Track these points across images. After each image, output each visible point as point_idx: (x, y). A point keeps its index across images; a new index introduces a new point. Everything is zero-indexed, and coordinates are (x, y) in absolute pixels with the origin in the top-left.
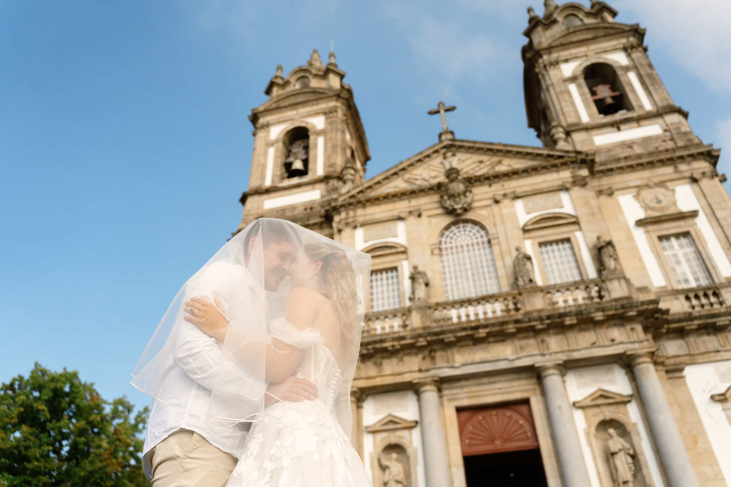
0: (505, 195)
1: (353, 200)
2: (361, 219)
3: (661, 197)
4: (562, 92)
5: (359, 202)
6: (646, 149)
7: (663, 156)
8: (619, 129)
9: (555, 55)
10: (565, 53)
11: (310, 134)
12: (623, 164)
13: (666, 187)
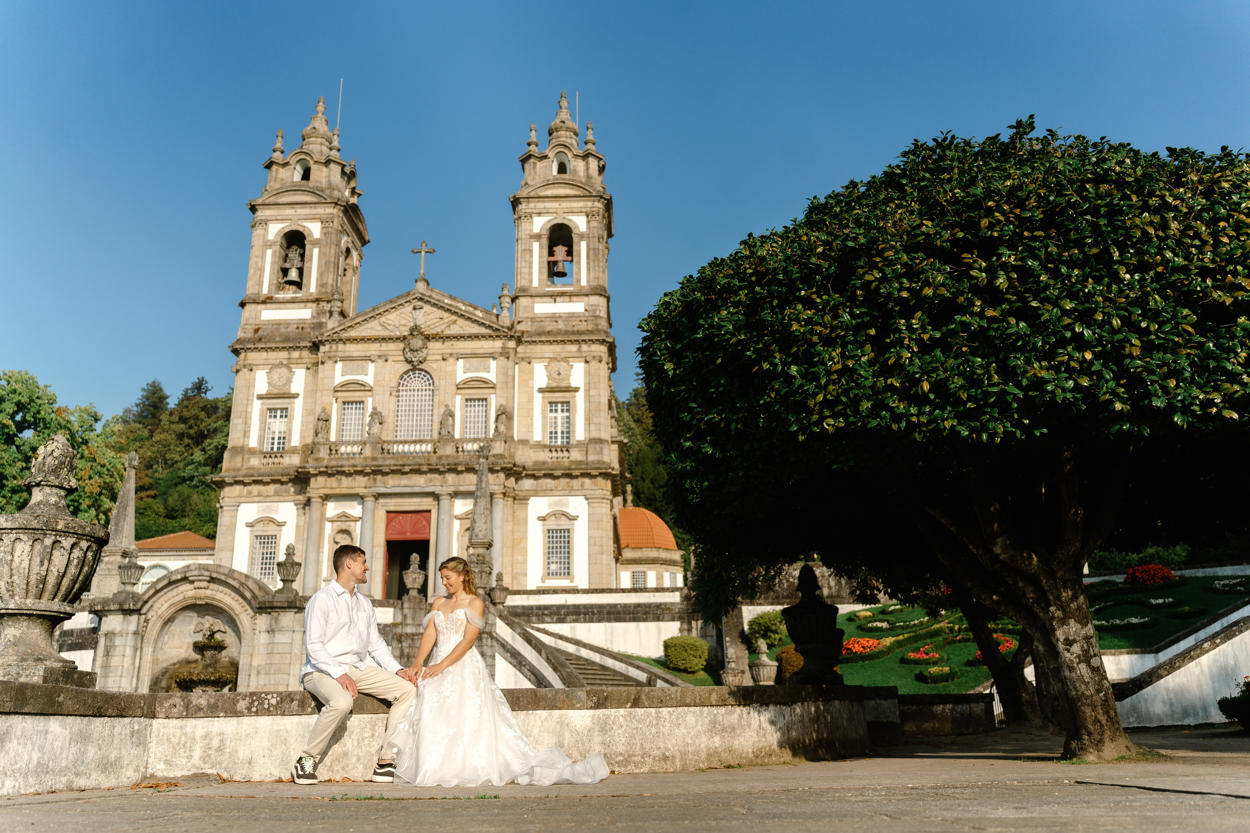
0: (451, 355)
1: (335, 336)
2: (340, 354)
3: (562, 371)
4: (525, 250)
5: (340, 340)
6: (566, 325)
7: (572, 338)
8: (555, 301)
9: (532, 205)
10: (540, 205)
11: (306, 242)
12: (543, 338)
13: (568, 362)
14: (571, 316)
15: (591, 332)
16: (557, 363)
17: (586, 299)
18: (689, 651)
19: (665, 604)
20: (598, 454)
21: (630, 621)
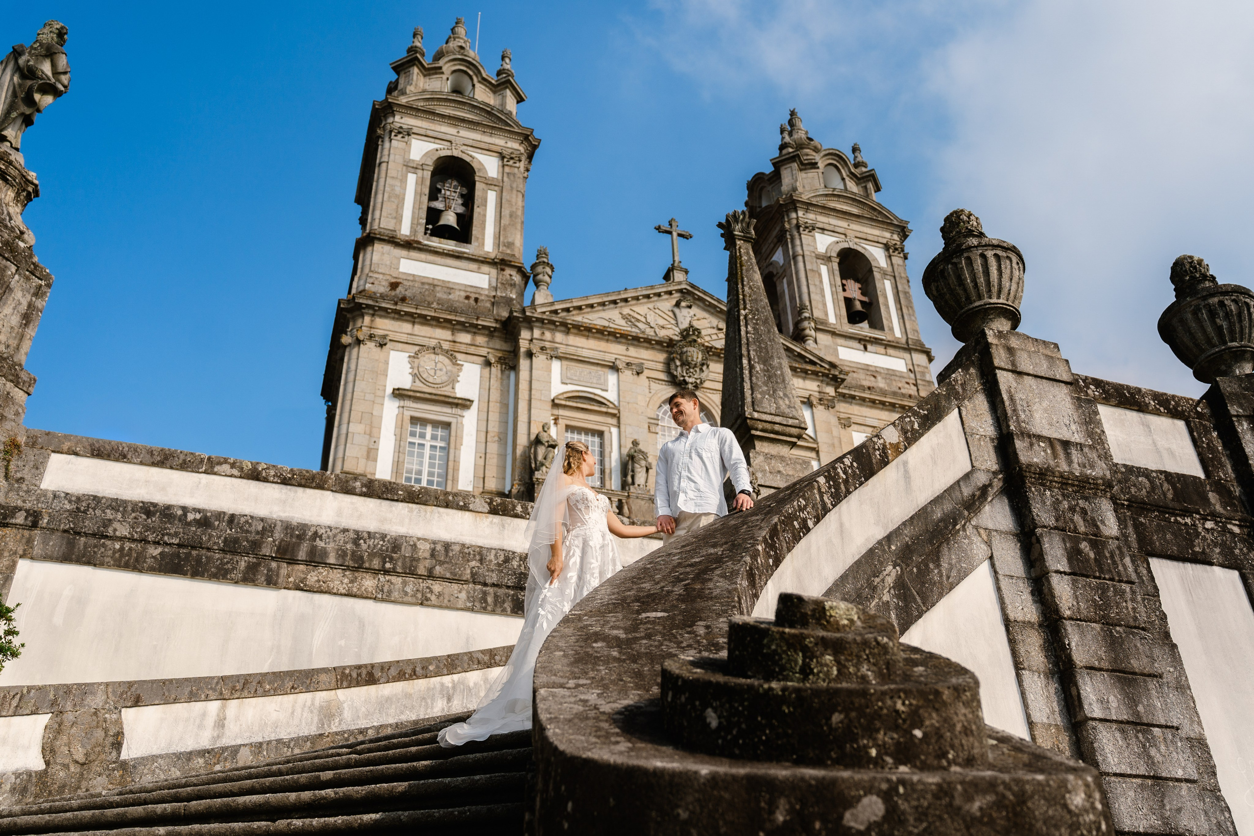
1: (554, 318)
2: (562, 349)
4: (812, 271)
5: (562, 324)
8: (866, 348)
9: (811, 216)
10: (822, 220)
11: (477, 178)
12: (867, 395)
14: (891, 374)
17: (907, 355)
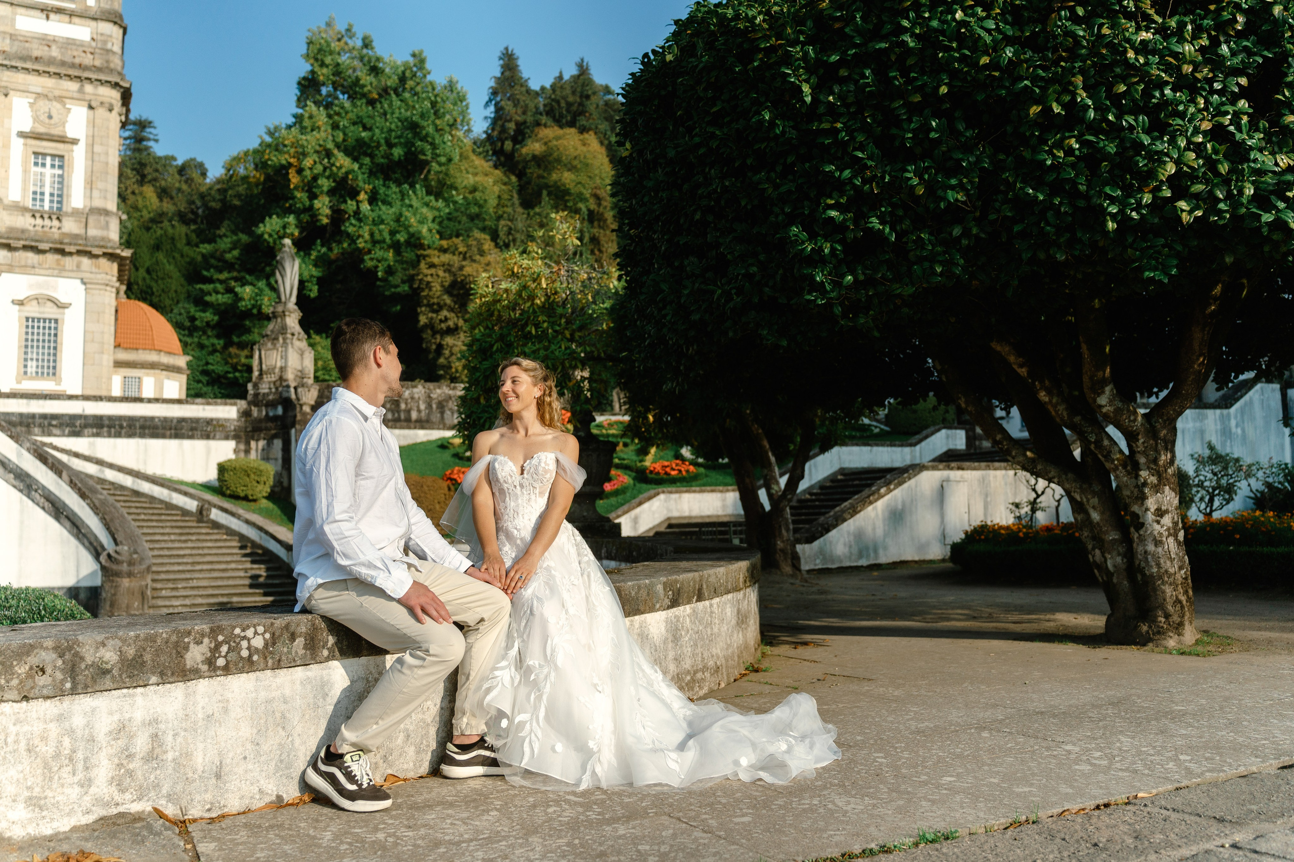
3: (54, 113)
6: (62, 54)
7: (71, 72)
8: (48, 18)
12: (29, 65)
13: (64, 105)
14: (70, 43)
15: (99, 70)
16: (47, 102)
17: (93, 24)
18: (252, 476)
19: (218, 420)
20: (102, 228)
21: (171, 437)
